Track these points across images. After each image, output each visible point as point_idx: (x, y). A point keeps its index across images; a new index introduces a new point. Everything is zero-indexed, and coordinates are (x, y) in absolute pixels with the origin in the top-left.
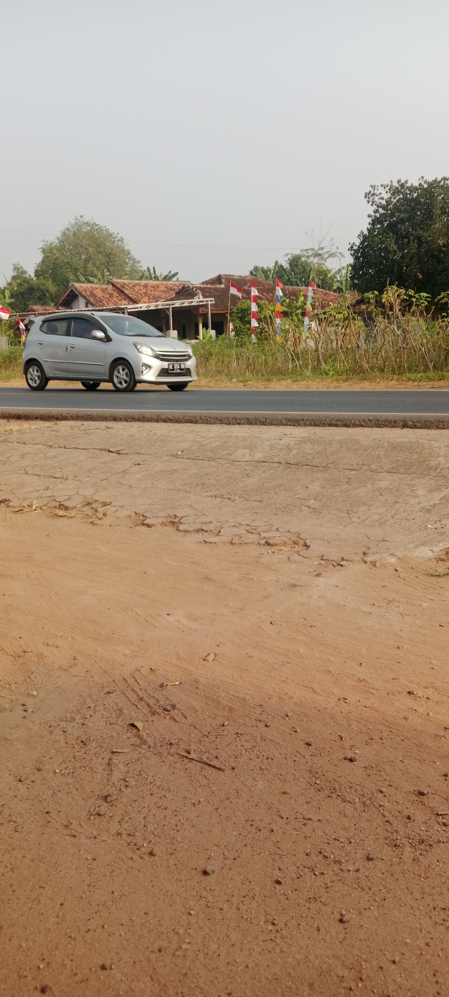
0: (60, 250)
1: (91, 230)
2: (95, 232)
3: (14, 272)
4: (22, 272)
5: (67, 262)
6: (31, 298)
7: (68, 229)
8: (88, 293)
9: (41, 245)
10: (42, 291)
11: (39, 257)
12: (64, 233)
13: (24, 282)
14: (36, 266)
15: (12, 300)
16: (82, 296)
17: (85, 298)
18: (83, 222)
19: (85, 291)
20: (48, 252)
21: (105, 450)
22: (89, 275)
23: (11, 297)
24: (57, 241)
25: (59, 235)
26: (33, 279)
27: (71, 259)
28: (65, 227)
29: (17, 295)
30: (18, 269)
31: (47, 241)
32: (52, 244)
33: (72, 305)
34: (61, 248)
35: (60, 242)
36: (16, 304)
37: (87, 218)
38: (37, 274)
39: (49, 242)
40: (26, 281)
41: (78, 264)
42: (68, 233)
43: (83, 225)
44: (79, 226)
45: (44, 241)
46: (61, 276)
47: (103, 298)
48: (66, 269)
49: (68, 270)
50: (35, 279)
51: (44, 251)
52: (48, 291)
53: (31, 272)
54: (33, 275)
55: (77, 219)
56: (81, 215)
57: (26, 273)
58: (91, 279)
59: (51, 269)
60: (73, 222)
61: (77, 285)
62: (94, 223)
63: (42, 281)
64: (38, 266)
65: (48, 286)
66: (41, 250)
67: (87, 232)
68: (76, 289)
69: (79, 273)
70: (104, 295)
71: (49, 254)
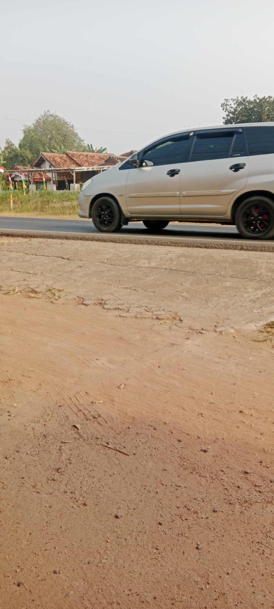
0: (35, 132)
1: (54, 120)
2: (56, 121)
3: (6, 145)
4: (11, 144)
5: (39, 139)
6: (16, 161)
7: (40, 119)
8: (51, 159)
9: (23, 128)
10: (23, 157)
11: (22, 136)
12: (37, 122)
13: (12, 150)
14: (20, 141)
15: (5, 162)
16: (48, 161)
17: (49, 162)
18: (49, 114)
19: (50, 158)
20: (27, 132)
21: (60, 257)
22: (52, 147)
23: (4, 160)
24: (33, 126)
25: (34, 122)
26: (17, 149)
27: (42, 137)
28: (38, 117)
29: (8, 159)
30: (9, 143)
31: (27, 126)
32: (30, 127)
33: (41, 166)
34: (35, 130)
35: (35, 127)
36: (7, 165)
37: (52, 112)
38: (20, 146)
39: (28, 127)
40: (13, 150)
41: (46, 141)
42: (40, 121)
43: (49, 116)
44: (47, 116)
45: (25, 126)
46: (35, 148)
47: (60, 162)
48: (38, 143)
49: (39, 144)
50: (19, 149)
51: (25, 132)
52: (27, 157)
53: (17, 145)
54: (18, 147)
55: (46, 112)
56: (48, 110)
57: (14, 145)
58: (53, 150)
59: (29, 143)
60: (43, 114)
61: (45, 154)
62: (56, 115)
63: (24, 151)
64: (21, 141)
65: (27, 154)
66: (23, 131)
67: (51, 121)
68: (44, 157)
69: (46, 147)
70: (61, 160)
71: (28, 134)
